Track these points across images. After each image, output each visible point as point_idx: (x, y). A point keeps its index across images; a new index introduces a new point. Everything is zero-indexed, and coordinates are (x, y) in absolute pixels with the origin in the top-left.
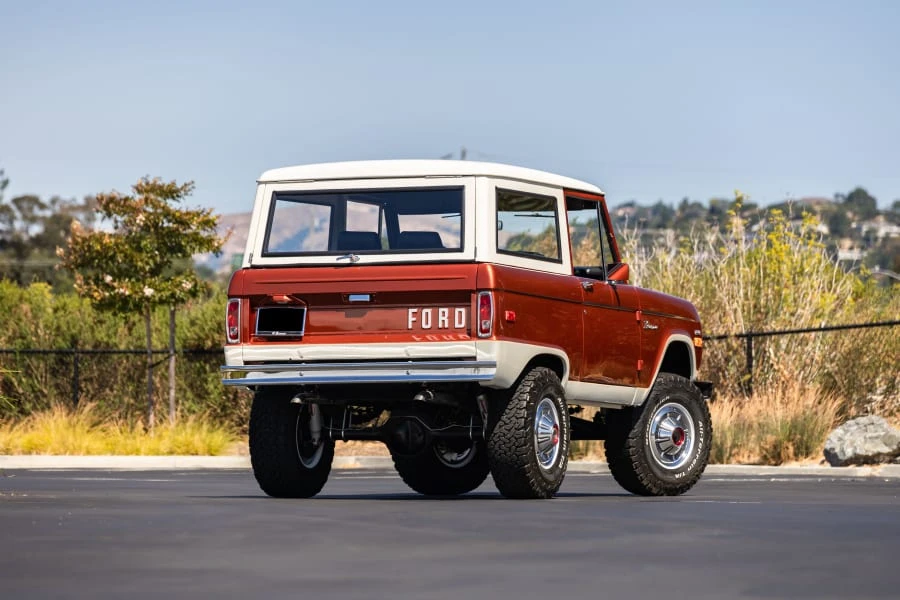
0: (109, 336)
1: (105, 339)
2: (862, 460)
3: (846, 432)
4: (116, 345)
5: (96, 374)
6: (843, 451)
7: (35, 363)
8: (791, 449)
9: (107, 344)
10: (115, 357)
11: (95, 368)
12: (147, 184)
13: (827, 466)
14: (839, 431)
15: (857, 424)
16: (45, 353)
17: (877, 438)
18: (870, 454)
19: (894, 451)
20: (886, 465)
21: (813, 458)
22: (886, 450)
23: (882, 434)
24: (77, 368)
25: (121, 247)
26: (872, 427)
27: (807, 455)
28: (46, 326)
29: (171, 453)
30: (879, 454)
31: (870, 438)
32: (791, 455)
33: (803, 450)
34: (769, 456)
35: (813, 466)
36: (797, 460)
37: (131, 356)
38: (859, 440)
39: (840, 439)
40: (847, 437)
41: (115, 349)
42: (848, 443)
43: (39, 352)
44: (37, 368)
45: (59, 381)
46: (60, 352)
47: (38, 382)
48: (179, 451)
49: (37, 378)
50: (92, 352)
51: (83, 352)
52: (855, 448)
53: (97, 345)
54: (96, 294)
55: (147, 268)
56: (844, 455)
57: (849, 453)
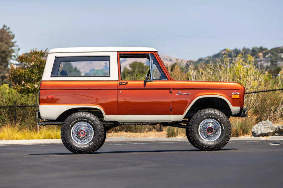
0: (25, 101)
1: (24, 102)
2: (264, 135)
3: (259, 126)
4: (28, 104)
5: (22, 114)
6: (257, 132)
7: (2, 110)
8: (241, 132)
9: (25, 104)
10: (28, 108)
11: (21, 111)
12: (34, 51)
13: (253, 137)
14: (256, 126)
15: (262, 123)
16: (5, 107)
17: (268, 127)
18: (266, 133)
19: (274, 132)
20: (272, 136)
21: (249, 135)
22: (271, 131)
23: (270, 126)
24: (16, 112)
25: (26, 73)
26: (267, 124)
27: (246, 134)
28: (5, 99)
29: (45, 138)
30: (269, 133)
31: (266, 128)
32: (241, 134)
33: (245, 132)
34: (234, 134)
35: (248, 137)
36: (243, 135)
37: (33, 107)
38: (263, 128)
39: (257, 128)
40: (259, 128)
41: (28, 105)
42: (259, 129)
43: (3, 107)
44: (3, 112)
45: (10, 116)
46: (10, 107)
47: (3, 117)
48: (47, 138)
49: (3, 115)
50: (20, 106)
51: (17, 106)
52: (261, 131)
53: (22, 104)
54: (19, 88)
55: (36, 79)
56: (258, 133)
57: (259, 132)
